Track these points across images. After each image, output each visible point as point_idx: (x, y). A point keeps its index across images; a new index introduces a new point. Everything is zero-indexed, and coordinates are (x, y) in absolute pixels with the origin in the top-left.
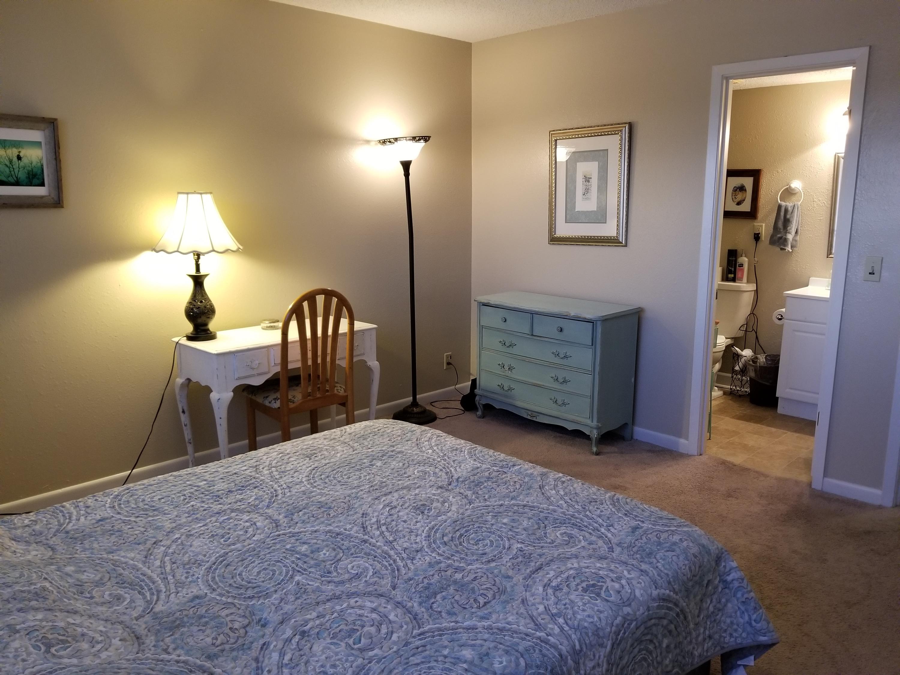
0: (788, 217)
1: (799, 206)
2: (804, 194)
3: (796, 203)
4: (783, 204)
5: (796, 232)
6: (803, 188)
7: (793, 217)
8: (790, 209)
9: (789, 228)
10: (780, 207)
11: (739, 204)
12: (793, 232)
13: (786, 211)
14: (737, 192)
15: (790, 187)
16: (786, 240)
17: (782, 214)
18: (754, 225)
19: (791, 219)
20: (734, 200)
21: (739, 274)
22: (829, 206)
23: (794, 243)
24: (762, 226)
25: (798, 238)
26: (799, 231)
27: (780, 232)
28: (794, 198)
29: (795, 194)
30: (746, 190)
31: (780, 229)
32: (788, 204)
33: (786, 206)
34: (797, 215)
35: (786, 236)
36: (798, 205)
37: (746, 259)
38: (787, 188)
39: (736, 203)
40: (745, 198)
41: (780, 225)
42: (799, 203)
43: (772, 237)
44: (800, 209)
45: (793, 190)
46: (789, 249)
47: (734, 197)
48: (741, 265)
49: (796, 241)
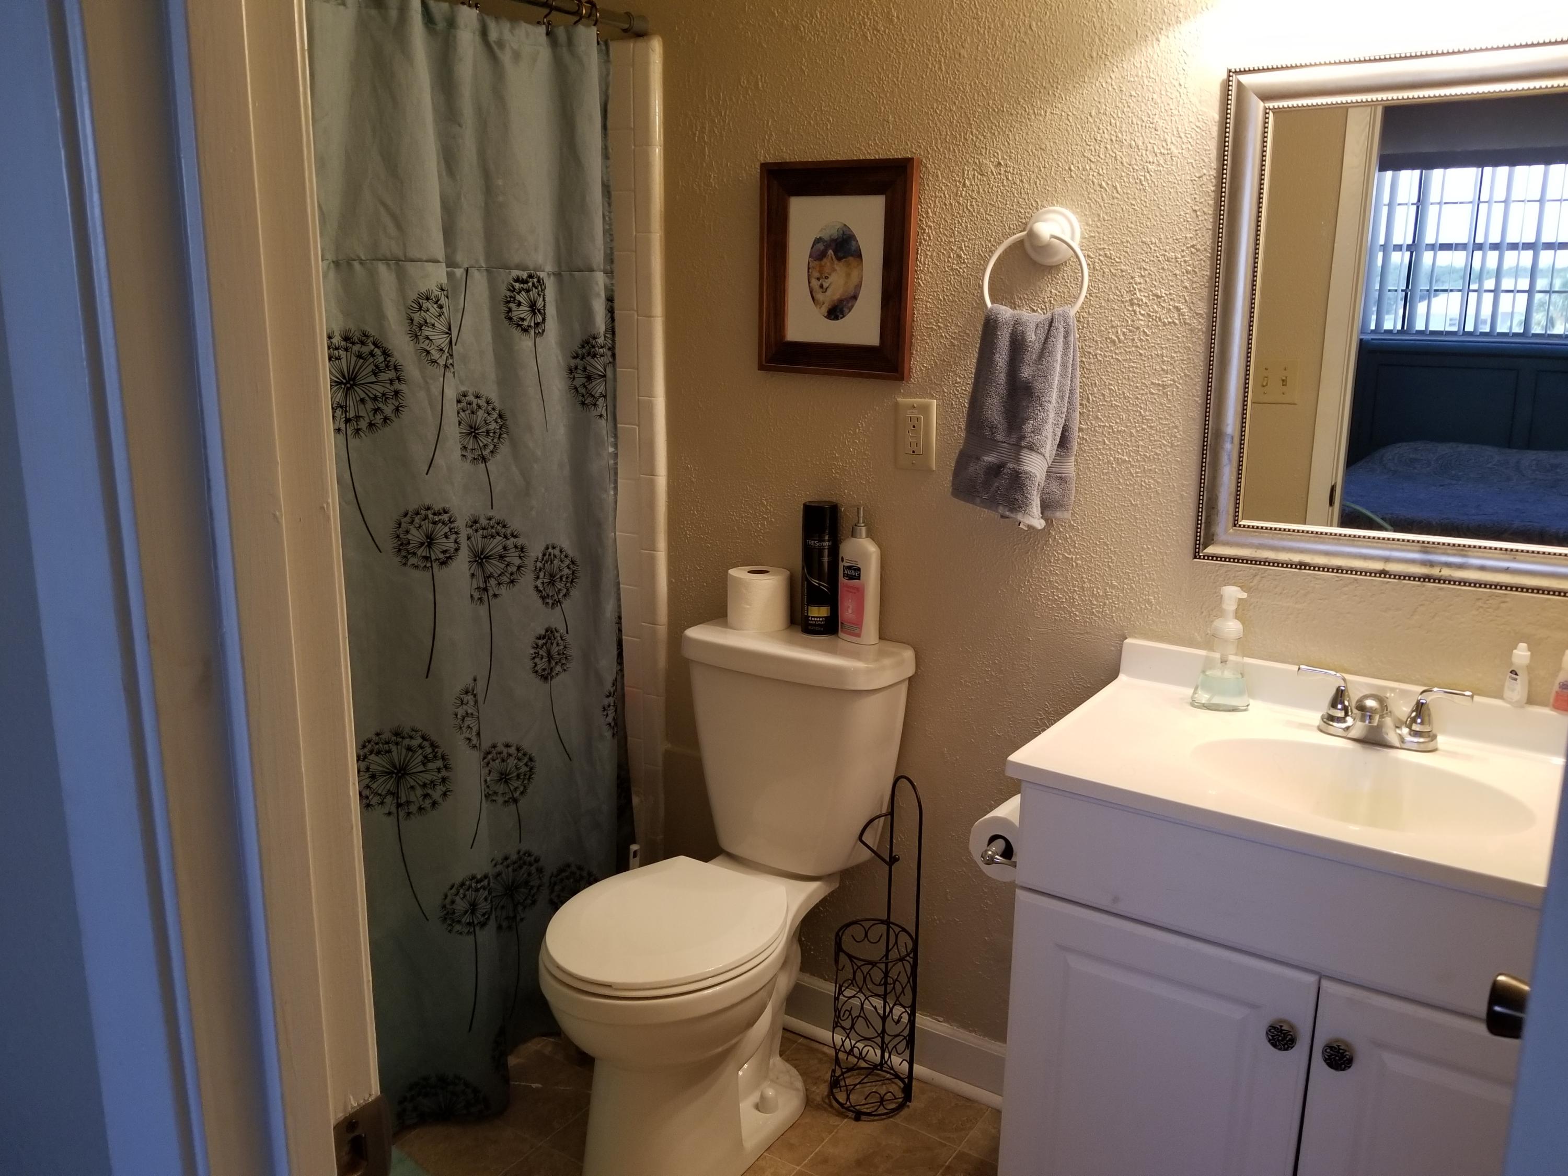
0: (1026, 372)
1: (1073, 322)
2: (1093, 269)
3: (1058, 310)
4: (1005, 312)
5: (1063, 443)
6: (1088, 241)
7: (1045, 375)
8: (1033, 337)
9: (1029, 427)
10: (990, 326)
11: (835, 312)
12: (1049, 446)
13: (1018, 345)
14: (826, 262)
15: (1032, 235)
16: (1018, 481)
17: (1001, 359)
18: (897, 405)
19: (1038, 385)
20: (820, 296)
21: (847, 610)
22: (1200, 325)
23: (1055, 487)
24: (925, 409)
25: (1070, 468)
26: (1075, 435)
27: (993, 444)
28: (1050, 289)
29: (1052, 269)
30: (858, 255)
31: (992, 428)
32: (1025, 314)
33: (1017, 322)
34: (1064, 365)
35: (1018, 460)
36: (1065, 318)
37: (871, 548)
38: (1020, 243)
39: (824, 310)
40: (859, 286)
41: (994, 410)
42: (1073, 311)
43: (964, 459)
44: (1075, 335)
45: (1045, 249)
46: (1034, 519)
47: (815, 283)
48: (855, 573)
49: (1062, 480)
